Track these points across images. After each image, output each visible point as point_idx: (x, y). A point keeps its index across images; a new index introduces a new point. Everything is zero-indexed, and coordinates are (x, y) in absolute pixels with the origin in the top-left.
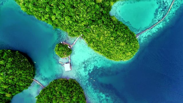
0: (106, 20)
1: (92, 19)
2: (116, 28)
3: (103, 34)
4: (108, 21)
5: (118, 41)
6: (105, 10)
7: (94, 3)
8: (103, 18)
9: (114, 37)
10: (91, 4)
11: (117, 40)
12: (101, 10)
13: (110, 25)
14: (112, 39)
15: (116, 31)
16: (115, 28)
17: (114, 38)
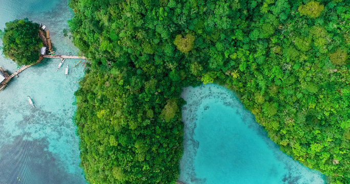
0: (153, 95)
1: (133, 60)
2: (148, 132)
3: (111, 112)
4: (151, 101)
5: (117, 159)
6: (179, 75)
7: (164, 35)
8: (153, 82)
9: (119, 145)
10: (159, 30)
11: (120, 155)
12: (171, 66)
13: (145, 113)
14: (113, 142)
15: (142, 137)
16: (147, 127)
17: (116, 145)
